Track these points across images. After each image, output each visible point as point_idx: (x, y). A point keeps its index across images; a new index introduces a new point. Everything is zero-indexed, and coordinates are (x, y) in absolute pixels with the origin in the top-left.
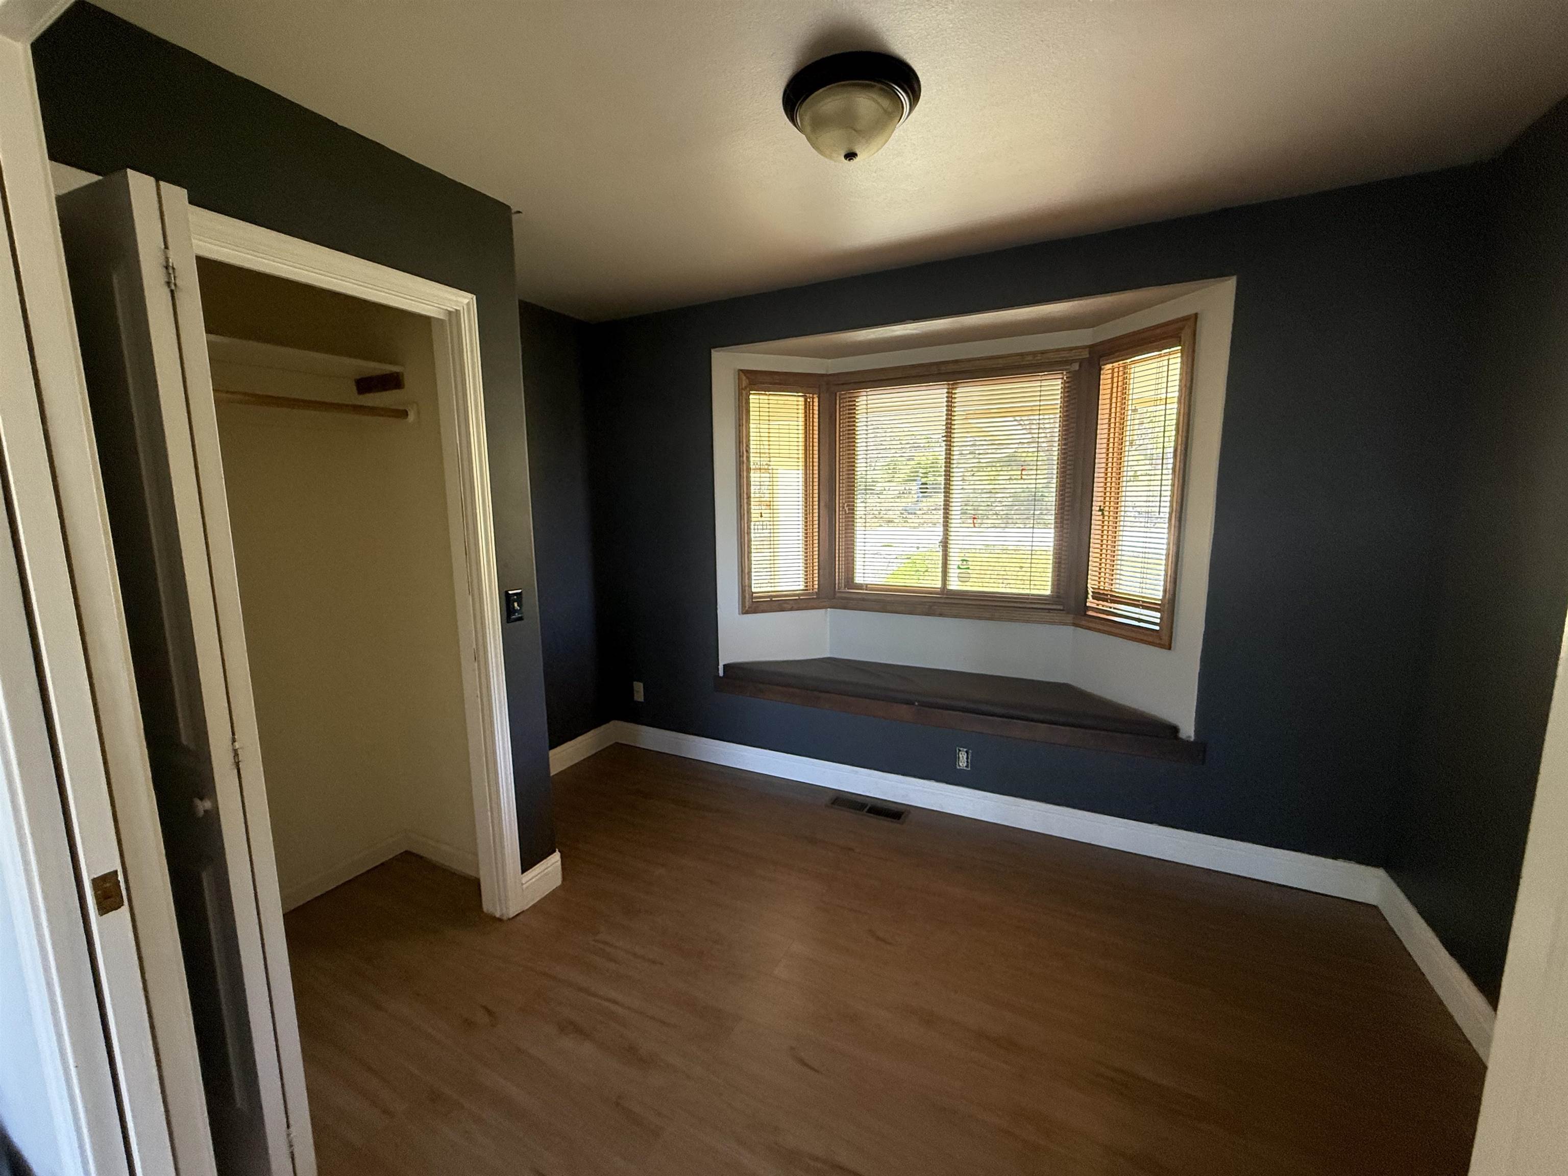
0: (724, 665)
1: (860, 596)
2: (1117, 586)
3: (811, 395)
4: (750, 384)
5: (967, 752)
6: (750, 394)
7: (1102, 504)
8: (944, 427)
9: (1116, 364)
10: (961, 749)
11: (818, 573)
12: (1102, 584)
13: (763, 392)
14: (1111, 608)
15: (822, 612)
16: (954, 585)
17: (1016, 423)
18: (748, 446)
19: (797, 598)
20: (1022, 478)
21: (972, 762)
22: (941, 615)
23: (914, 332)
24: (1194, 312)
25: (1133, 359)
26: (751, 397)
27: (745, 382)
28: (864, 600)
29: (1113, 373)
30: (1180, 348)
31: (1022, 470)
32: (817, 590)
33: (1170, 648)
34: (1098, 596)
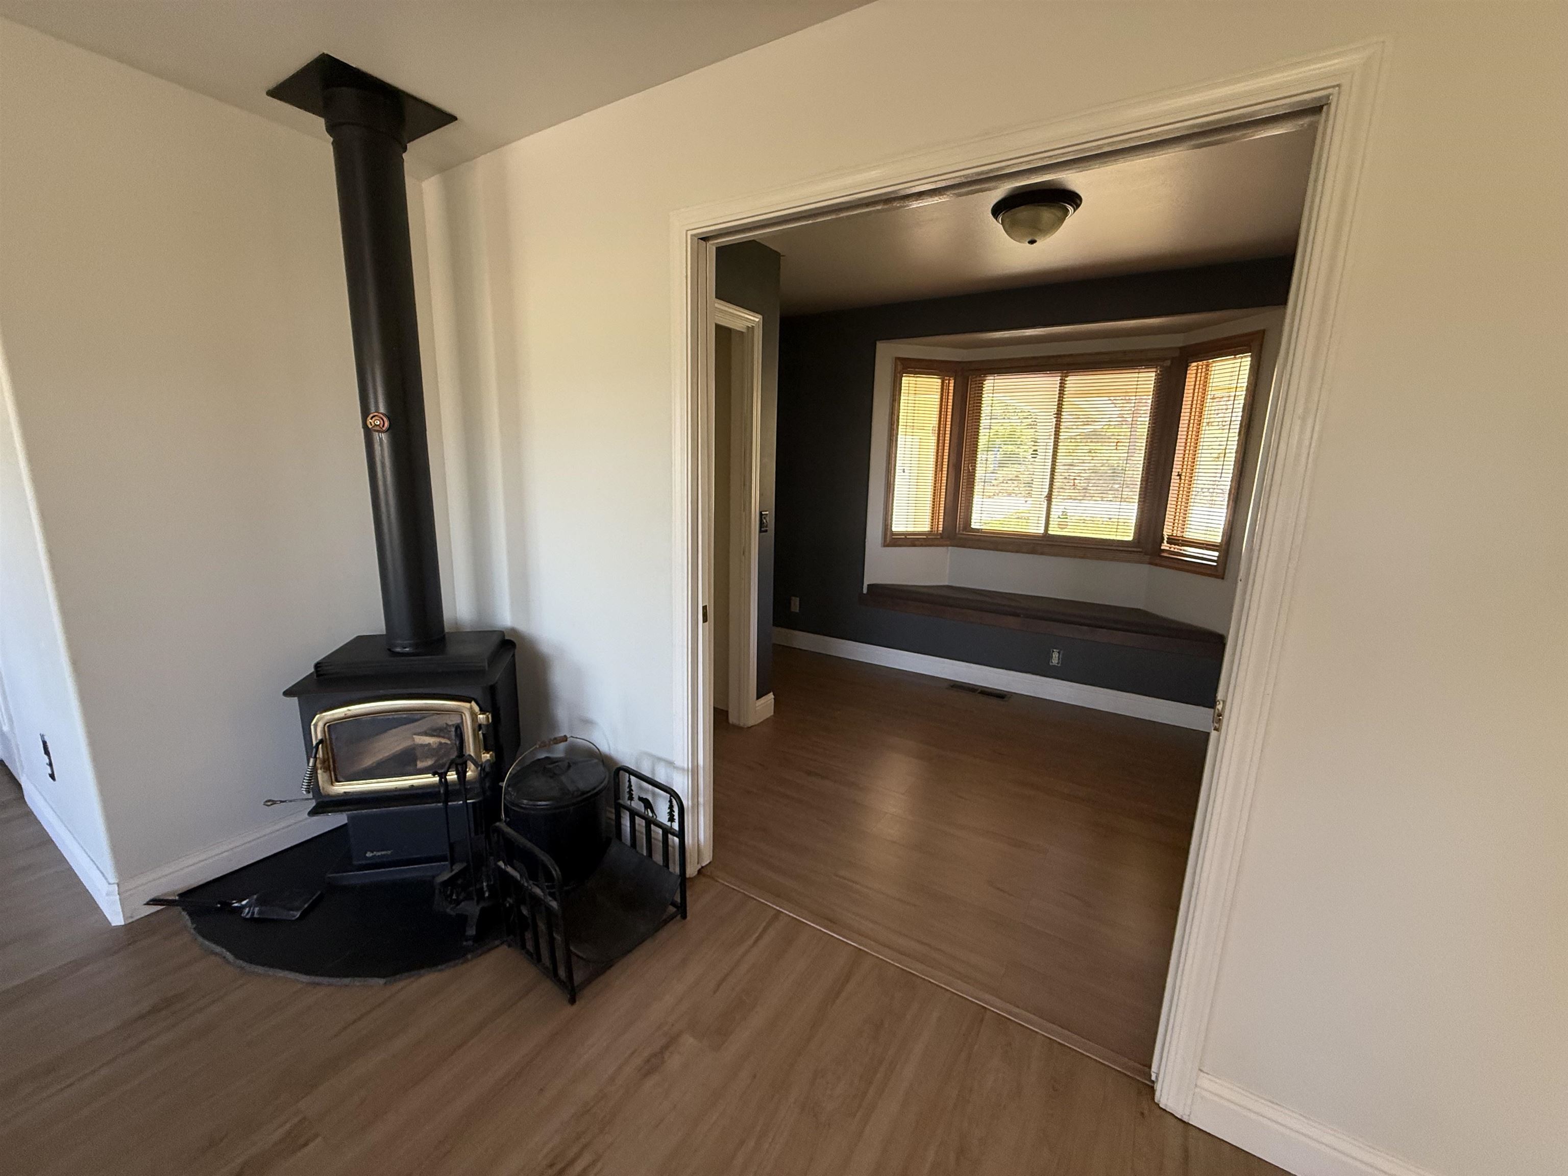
0: (868, 585)
1: (977, 538)
2: (1187, 533)
3: (948, 378)
4: (903, 369)
5: (1059, 653)
6: (902, 376)
7: (1180, 470)
8: (1056, 407)
9: (1200, 363)
10: (1055, 650)
11: (944, 518)
12: (1175, 532)
13: (913, 375)
14: (1181, 550)
15: (944, 549)
16: (1054, 531)
17: (1110, 402)
18: (898, 416)
19: (925, 537)
20: (1116, 449)
21: (1063, 659)
22: (1042, 554)
23: (1041, 333)
24: (1262, 328)
25: (1215, 360)
26: (903, 378)
27: (899, 368)
28: (978, 540)
29: (1197, 370)
30: (1250, 354)
31: (1117, 442)
32: (941, 532)
33: (1223, 578)
34: (1171, 541)
